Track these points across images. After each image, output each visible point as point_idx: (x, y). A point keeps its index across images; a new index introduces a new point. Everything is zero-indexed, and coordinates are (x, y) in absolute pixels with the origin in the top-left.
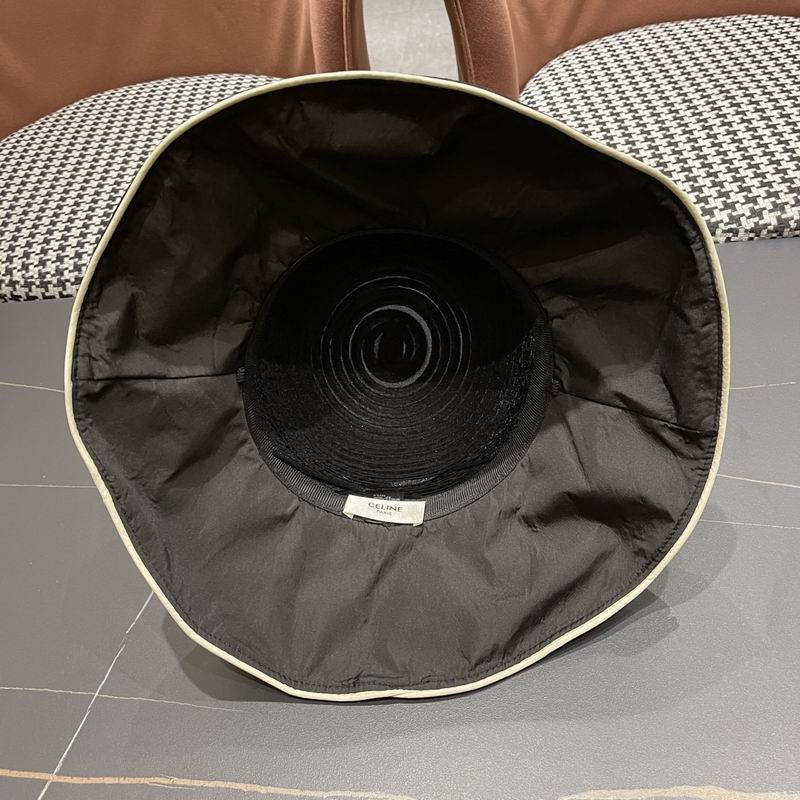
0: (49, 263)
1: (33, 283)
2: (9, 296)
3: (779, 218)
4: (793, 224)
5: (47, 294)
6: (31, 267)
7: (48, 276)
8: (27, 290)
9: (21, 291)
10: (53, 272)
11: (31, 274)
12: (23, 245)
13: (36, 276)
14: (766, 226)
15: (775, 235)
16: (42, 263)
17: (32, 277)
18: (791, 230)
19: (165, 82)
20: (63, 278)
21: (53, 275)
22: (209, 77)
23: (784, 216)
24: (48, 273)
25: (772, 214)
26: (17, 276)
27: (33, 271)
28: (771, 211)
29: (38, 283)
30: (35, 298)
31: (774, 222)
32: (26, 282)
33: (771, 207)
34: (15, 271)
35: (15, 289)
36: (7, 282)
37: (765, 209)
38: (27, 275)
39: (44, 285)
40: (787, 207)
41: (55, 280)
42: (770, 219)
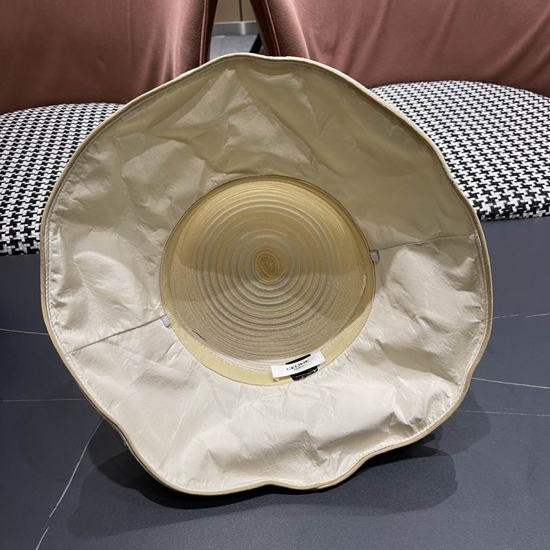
3: (492, 207)
4: (501, 212)
14: (484, 212)
15: (490, 218)
18: (500, 215)
23: (495, 206)
25: (487, 205)
28: (487, 203)
31: (489, 210)
33: (487, 200)
37: (483, 201)
40: (496, 200)
42: (487, 208)
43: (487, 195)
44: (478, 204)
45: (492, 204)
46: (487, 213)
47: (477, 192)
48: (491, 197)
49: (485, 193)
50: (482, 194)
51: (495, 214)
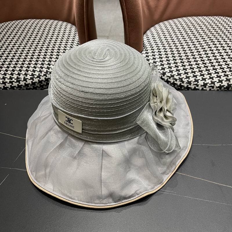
43: (226, 77)
44: (221, 81)
45: (228, 82)
46: (225, 87)
47: (221, 75)
48: (228, 78)
49: (225, 75)
50: (223, 76)
51: (230, 87)
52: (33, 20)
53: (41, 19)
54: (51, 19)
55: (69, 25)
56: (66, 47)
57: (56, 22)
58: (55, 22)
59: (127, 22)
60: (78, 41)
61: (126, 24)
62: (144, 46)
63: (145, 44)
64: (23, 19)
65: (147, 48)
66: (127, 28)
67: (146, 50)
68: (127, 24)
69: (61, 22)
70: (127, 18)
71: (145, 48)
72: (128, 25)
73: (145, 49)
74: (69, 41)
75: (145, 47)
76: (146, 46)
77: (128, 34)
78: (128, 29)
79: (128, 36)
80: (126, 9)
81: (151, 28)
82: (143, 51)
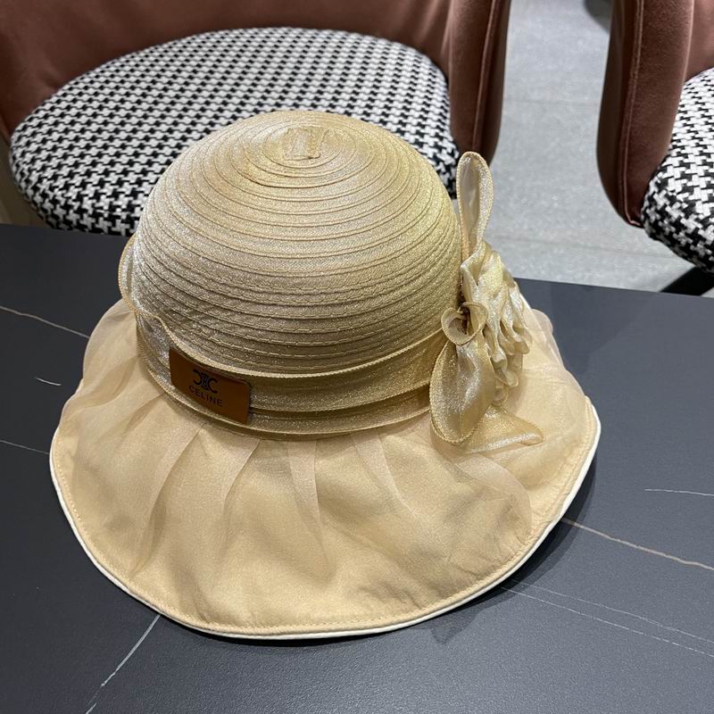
0: (122, 196)
1: (101, 215)
2: (75, 223)
5: (114, 229)
6: (103, 197)
7: (118, 210)
8: (94, 221)
9: (87, 221)
10: (124, 207)
11: (101, 204)
12: (100, 172)
13: (106, 208)
16: (115, 195)
17: (101, 208)
19: (282, 31)
20: (133, 215)
21: (124, 210)
22: (326, 33)
24: (119, 207)
26: (87, 204)
27: (104, 202)
29: (106, 215)
30: (100, 231)
32: (94, 212)
34: (86, 199)
35: (82, 218)
36: (76, 208)
38: (97, 205)
39: (112, 219)
41: (124, 216)
52: (296, 31)
53: (320, 27)
54: (350, 30)
55: (411, 54)
56: (404, 125)
57: (367, 40)
58: (365, 41)
59: (639, 54)
60: (442, 107)
61: (636, 59)
62: (673, 141)
63: (675, 135)
64: (265, 26)
65: (683, 147)
66: (636, 72)
67: (679, 154)
68: (638, 61)
69: (382, 43)
70: (643, 39)
71: (675, 147)
72: (641, 64)
73: (678, 150)
74: (414, 105)
75: (674, 143)
76: (679, 141)
77: (634, 97)
78: (636, 77)
79: (633, 101)
80: (645, 6)
81: (691, 81)
82: (669, 156)
